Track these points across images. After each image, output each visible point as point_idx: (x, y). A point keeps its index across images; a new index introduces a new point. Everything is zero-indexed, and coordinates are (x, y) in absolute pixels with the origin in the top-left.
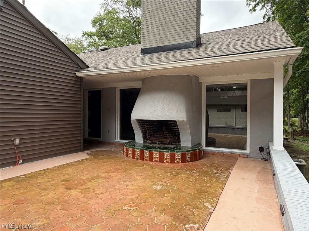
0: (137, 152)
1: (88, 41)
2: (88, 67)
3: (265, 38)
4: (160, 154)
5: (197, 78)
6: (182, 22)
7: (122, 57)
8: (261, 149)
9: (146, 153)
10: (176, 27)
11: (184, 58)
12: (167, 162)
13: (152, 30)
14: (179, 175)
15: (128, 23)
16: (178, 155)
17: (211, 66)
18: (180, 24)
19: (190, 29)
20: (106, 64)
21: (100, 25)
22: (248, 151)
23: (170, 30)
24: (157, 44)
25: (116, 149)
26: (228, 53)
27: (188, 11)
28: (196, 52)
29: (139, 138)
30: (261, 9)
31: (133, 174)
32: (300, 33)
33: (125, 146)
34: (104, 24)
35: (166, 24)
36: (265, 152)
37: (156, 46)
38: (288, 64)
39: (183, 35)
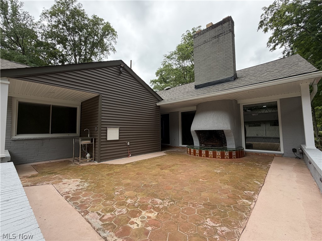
0: (197, 151)
1: (154, 85)
2: (163, 100)
3: (290, 68)
4: (213, 152)
5: (236, 101)
6: (222, 65)
7: (182, 92)
8: (294, 150)
9: (204, 152)
10: (219, 69)
11: (226, 88)
12: (219, 158)
13: (202, 73)
14: (230, 165)
15: (179, 71)
16: (227, 154)
17: (248, 91)
18: (221, 67)
19: (229, 69)
20: (173, 97)
21: (161, 75)
22: (282, 152)
23: (214, 72)
24: (205, 81)
25: (181, 150)
26: (261, 82)
27: (226, 58)
28: (235, 83)
29: (196, 143)
30: (281, 47)
31: (198, 164)
32: (320, 60)
33: (188, 148)
34: (163, 74)
35: (211, 68)
36: (298, 153)
37: (205, 83)
38: (314, 84)
39: (224, 73)
